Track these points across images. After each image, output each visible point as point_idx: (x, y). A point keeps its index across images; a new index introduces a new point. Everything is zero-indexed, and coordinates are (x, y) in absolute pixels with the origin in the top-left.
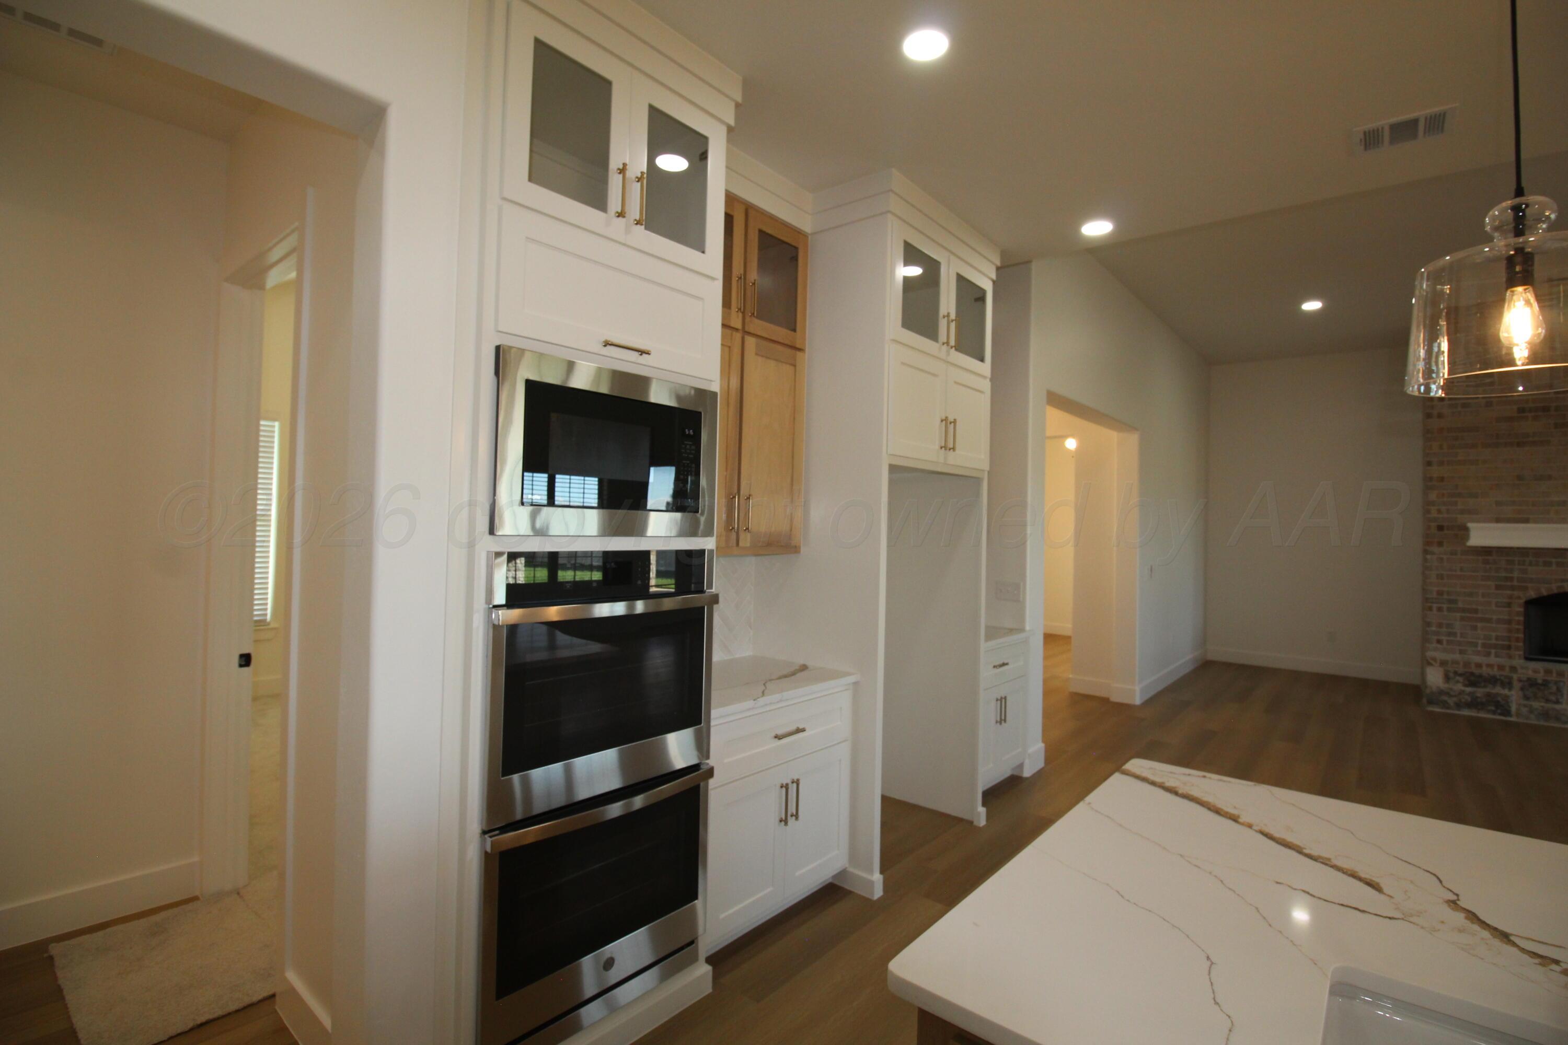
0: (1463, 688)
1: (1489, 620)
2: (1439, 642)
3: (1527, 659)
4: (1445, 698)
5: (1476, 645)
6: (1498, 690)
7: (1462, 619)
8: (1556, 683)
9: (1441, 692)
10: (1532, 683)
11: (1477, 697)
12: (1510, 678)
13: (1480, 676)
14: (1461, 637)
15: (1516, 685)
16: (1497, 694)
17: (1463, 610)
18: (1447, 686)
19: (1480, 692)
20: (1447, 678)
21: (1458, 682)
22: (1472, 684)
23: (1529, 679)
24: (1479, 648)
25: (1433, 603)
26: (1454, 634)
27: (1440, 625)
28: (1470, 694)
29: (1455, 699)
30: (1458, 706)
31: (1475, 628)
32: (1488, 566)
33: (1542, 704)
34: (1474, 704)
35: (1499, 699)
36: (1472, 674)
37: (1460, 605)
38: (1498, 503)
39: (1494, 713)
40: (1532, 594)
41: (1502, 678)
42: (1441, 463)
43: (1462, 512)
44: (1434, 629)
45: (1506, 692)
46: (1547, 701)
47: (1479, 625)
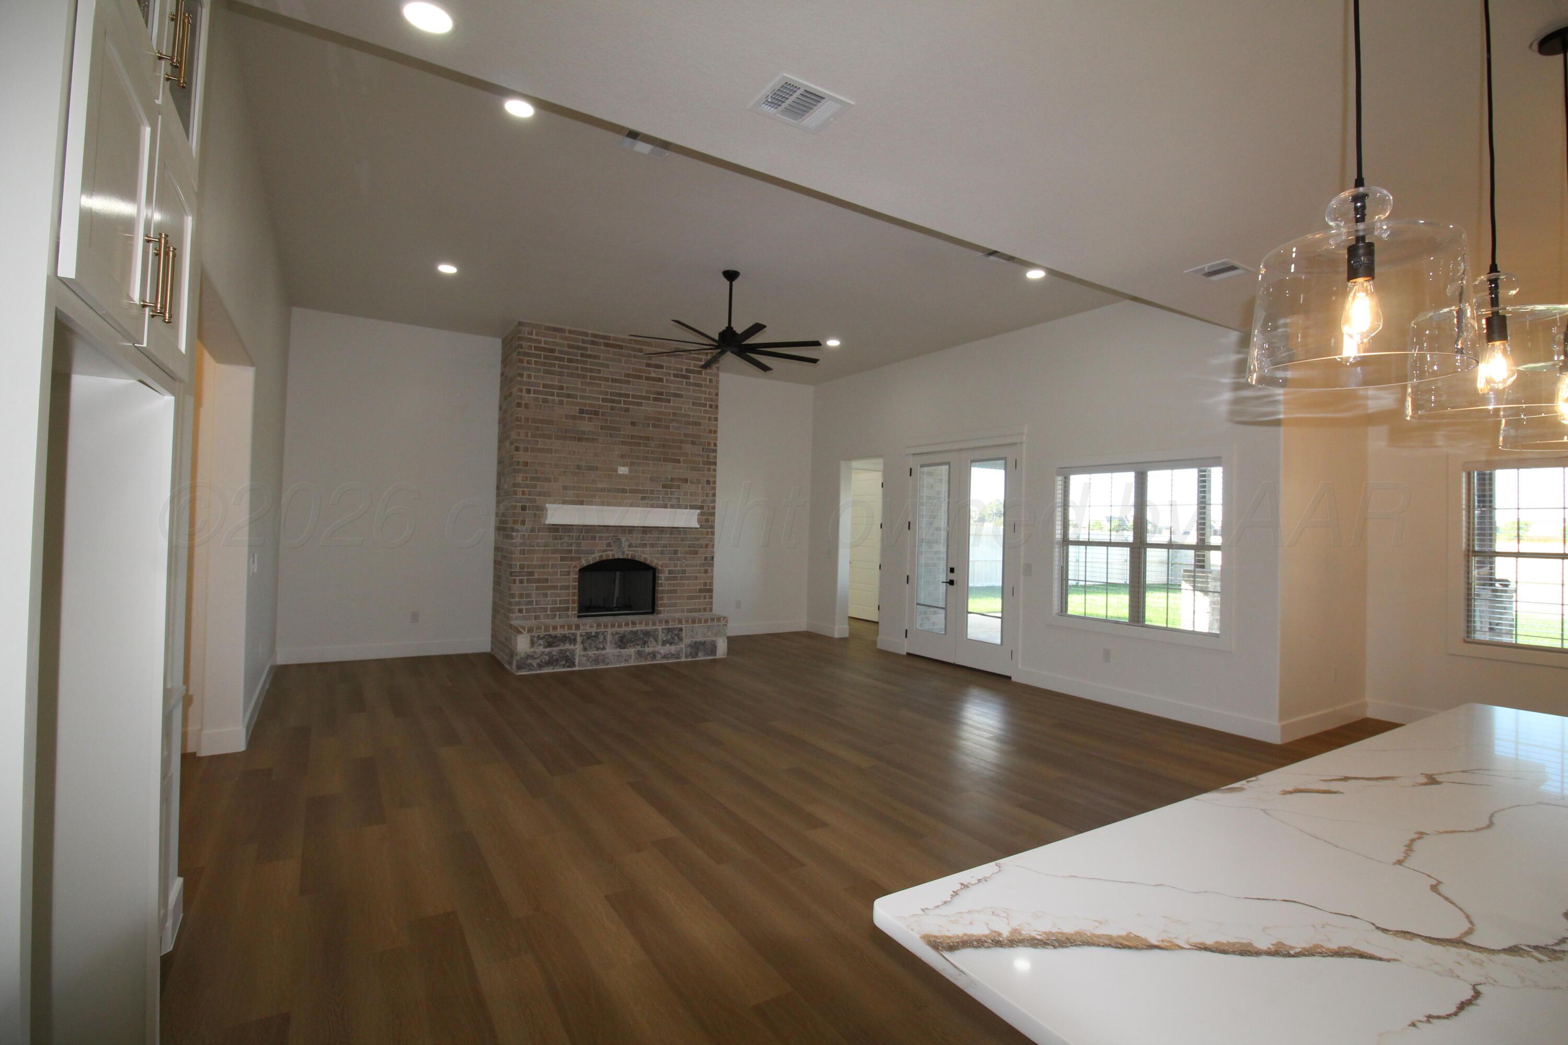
0: (544, 650)
1: (555, 588)
2: (520, 611)
3: (579, 617)
4: (529, 661)
5: (545, 610)
6: (568, 646)
7: (537, 588)
8: (603, 633)
9: (528, 656)
10: (589, 636)
11: (553, 656)
12: (575, 635)
13: (556, 637)
14: (536, 604)
15: (579, 639)
16: (568, 650)
17: (539, 581)
18: (532, 650)
19: (555, 650)
20: (532, 643)
21: (540, 645)
22: (550, 645)
23: (587, 633)
24: (548, 613)
25: (516, 576)
26: (531, 603)
27: (521, 596)
28: (550, 653)
29: (538, 661)
30: (540, 666)
31: (546, 595)
32: (556, 541)
33: (595, 652)
34: (552, 662)
35: (568, 653)
36: (550, 636)
37: (536, 576)
38: (565, 489)
39: (564, 666)
40: (584, 563)
41: (570, 635)
43: (541, 494)
44: (517, 599)
45: (572, 647)
46: (598, 649)
47: (549, 592)
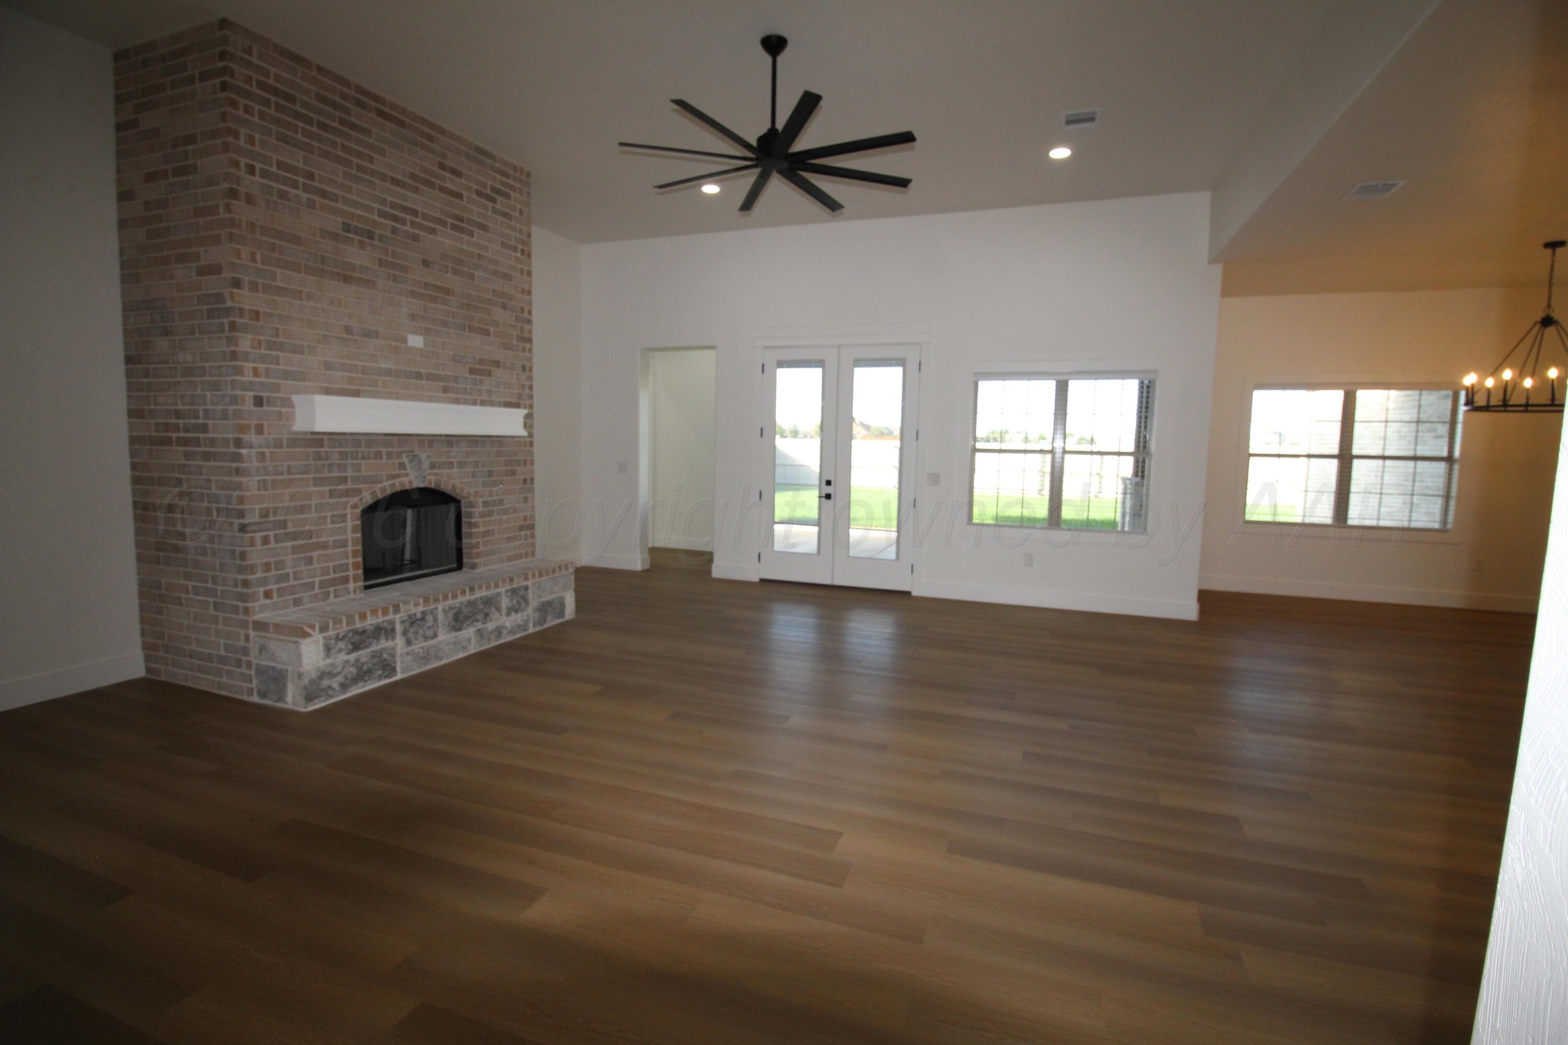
0: (347, 657)
1: (324, 546)
2: (268, 595)
3: (367, 588)
4: (325, 683)
5: (311, 586)
6: (383, 644)
7: (295, 550)
8: (432, 612)
9: (325, 674)
10: (413, 621)
11: (363, 664)
12: (392, 622)
13: (364, 631)
14: (295, 579)
15: (399, 628)
16: (384, 650)
17: (295, 536)
18: (328, 661)
19: (364, 654)
20: (328, 649)
21: (340, 651)
22: (356, 647)
23: (410, 616)
24: (317, 591)
25: (254, 531)
26: (285, 577)
27: (267, 567)
28: (357, 660)
29: (340, 678)
30: (344, 687)
31: (310, 561)
32: (320, 463)
33: (423, 644)
34: (362, 675)
35: (385, 656)
36: (356, 632)
37: (291, 528)
38: (328, 366)
39: (380, 678)
40: (368, 499)
41: (385, 624)
42: (254, 287)
43: (286, 375)
44: (259, 575)
45: (390, 643)
46: (426, 638)
47: (315, 554)
